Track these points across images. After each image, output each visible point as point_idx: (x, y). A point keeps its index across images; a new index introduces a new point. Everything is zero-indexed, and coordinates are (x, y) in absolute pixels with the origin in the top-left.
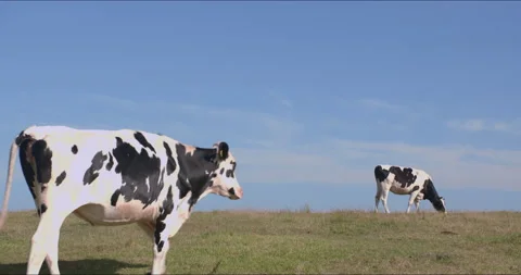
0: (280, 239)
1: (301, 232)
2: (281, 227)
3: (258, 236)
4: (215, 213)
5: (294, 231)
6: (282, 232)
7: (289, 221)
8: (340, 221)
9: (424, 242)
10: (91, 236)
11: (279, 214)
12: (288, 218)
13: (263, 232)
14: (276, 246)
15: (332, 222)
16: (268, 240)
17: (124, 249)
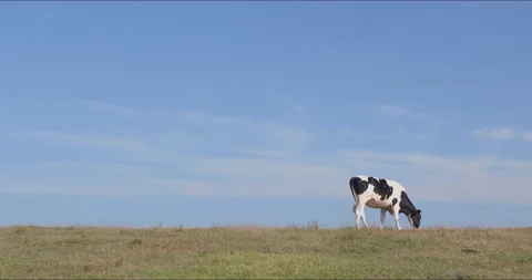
0: (286, 258)
1: (308, 250)
2: (287, 245)
3: (261, 255)
4: (214, 229)
5: (301, 249)
6: (288, 250)
7: (295, 239)
8: (351, 238)
9: (444, 261)
10: (77, 255)
11: (284, 231)
12: (295, 235)
13: (267, 250)
14: (281, 265)
15: (343, 239)
16: (271, 259)
17: (114, 269)
